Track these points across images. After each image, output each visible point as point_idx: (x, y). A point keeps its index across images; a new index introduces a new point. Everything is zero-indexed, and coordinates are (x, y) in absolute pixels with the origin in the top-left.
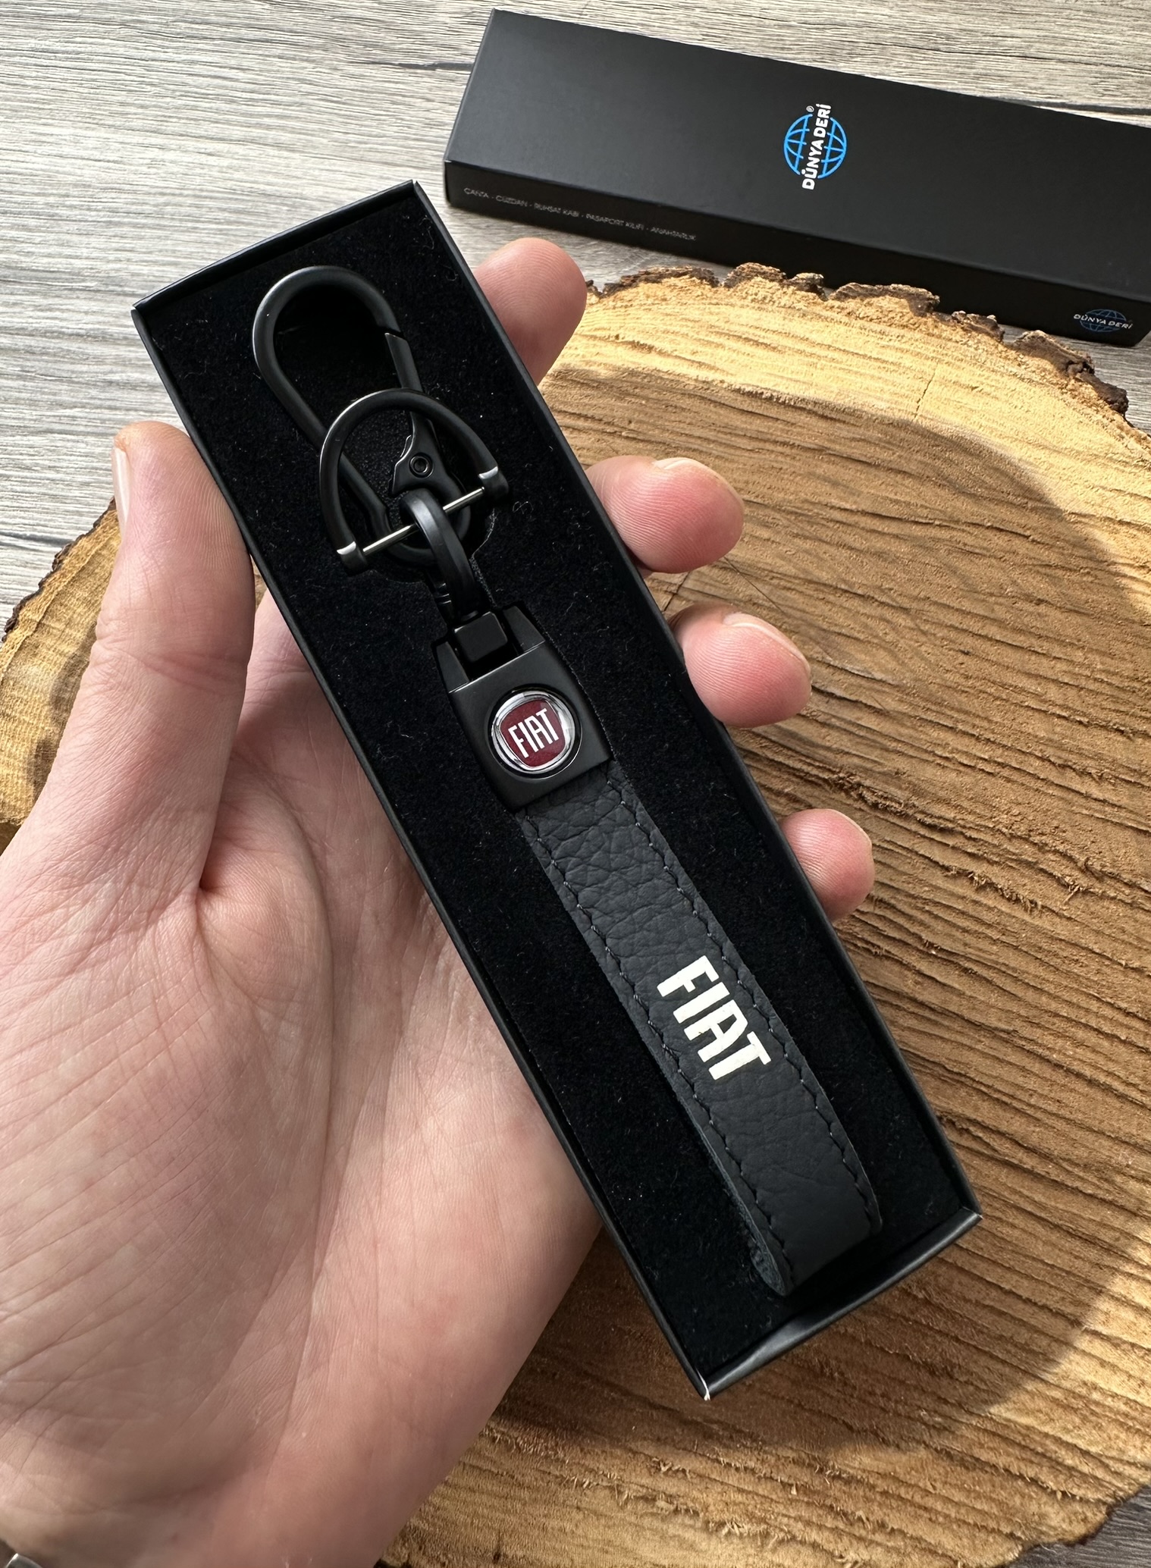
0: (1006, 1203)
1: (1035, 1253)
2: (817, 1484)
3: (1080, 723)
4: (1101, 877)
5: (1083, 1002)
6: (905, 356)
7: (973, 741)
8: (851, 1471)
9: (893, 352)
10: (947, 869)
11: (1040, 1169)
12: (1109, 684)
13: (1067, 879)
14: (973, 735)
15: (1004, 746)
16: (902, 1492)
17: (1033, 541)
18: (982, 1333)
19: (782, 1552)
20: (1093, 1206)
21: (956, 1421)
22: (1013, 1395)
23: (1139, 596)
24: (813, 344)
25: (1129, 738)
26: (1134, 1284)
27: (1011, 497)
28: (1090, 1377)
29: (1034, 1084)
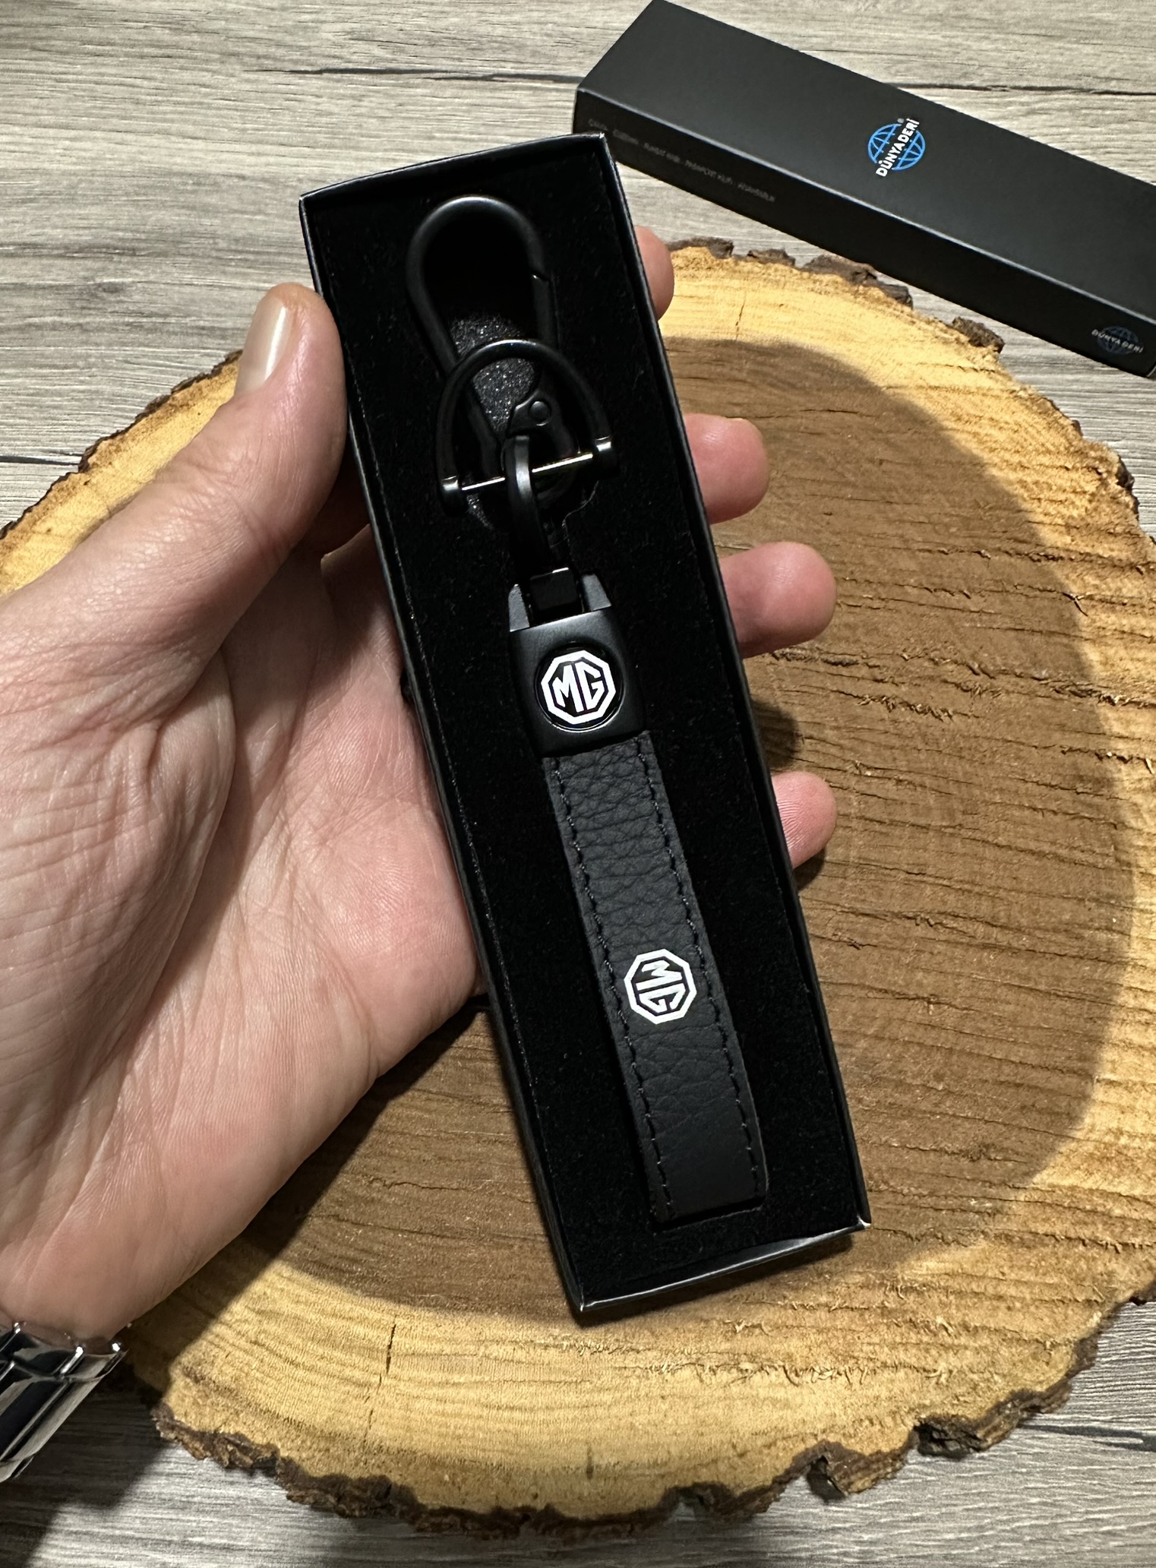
1: (1033, 1022)
3: (943, 552)
4: (996, 675)
5: (1012, 786)
6: (716, 291)
8: (920, 1280)
9: (705, 289)
10: (862, 698)
11: (1016, 943)
13: (971, 685)
14: (855, 581)
15: (883, 584)
16: (974, 1286)
17: (862, 415)
20: (1071, 963)
21: (1005, 1201)
22: (1050, 1161)
27: (834, 384)
28: (1114, 1125)
29: (987, 867)
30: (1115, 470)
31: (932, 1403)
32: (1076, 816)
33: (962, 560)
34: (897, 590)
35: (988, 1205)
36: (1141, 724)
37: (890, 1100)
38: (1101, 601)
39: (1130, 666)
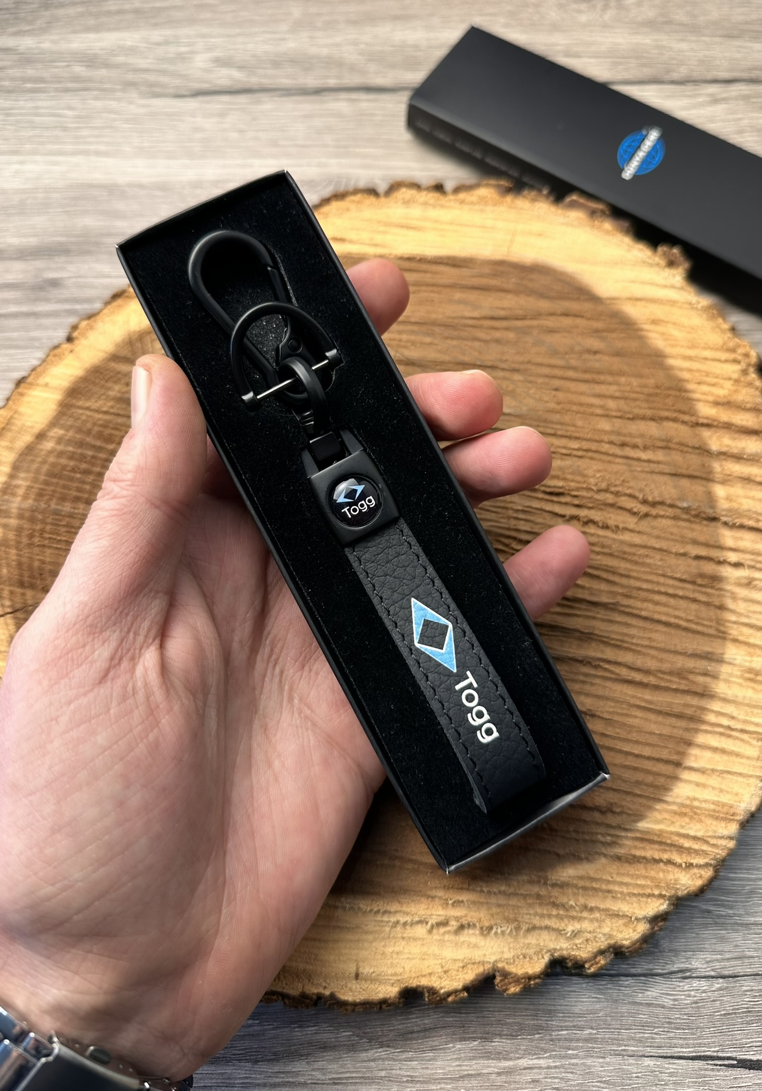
0: (629, 704)
1: (649, 729)
2: (543, 892)
3: (629, 419)
4: (654, 504)
5: (655, 578)
6: (498, 222)
7: (568, 439)
8: (562, 879)
9: (491, 221)
10: (564, 515)
11: (644, 680)
12: (641, 393)
13: (635, 510)
14: (567, 436)
15: (586, 440)
16: (594, 885)
17: (587, 319)
19: (530, 937)
20: (679, 695)
21: (618, 836)
22: (650, 814)
26: (709, 736)
28: (691, 794)
29: (633, 631)
31: (561, 949)
32: (695, 600)
34: (595, 443)
35: (609, 839)
36: (747, 540)
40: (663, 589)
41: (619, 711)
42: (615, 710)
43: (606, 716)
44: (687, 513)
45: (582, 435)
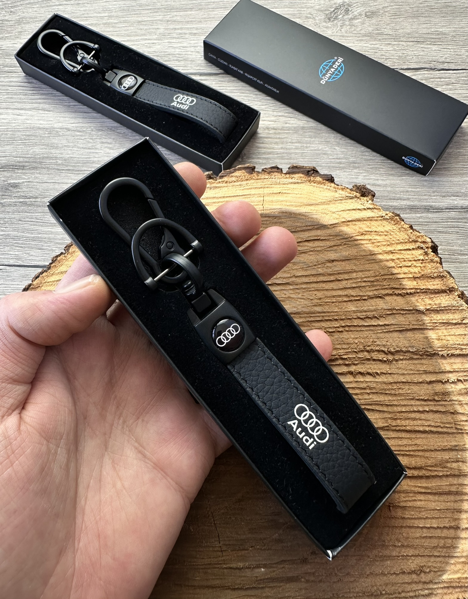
0: (415, 493)
1: (433, 507)
3: (365, 299)
4: (395, 353)
5: (408, 403)
6: (252, 190)
7: (331, 322)
9: (247, 191)
10: (342, 373)
11: (421, 474)
12: (369, 281)
13: (385, 359)
14: (330, 320)
15: (342, 319)
17: (322, 240)
18: (428, 548)
20: (444, 479)
21: (432, 589)
22: (448, 568)
23: (366, 245)
24: (217, 198)
25: (383, 298)
27: (309, 228)
29: (405, 442)
30: (430, 245)
32: (437, 412)
33: (373, 302)
34: (349, 321)
35: (427, 592)
36: (458, 364)
37: (381, 554)
38: (433, 310)
39: (449, 338)
40: (416, 410)
41: (410, 499)
42: (407, 499)
43: (402, 504)
44: (416, 354)
45: (340, 317)
